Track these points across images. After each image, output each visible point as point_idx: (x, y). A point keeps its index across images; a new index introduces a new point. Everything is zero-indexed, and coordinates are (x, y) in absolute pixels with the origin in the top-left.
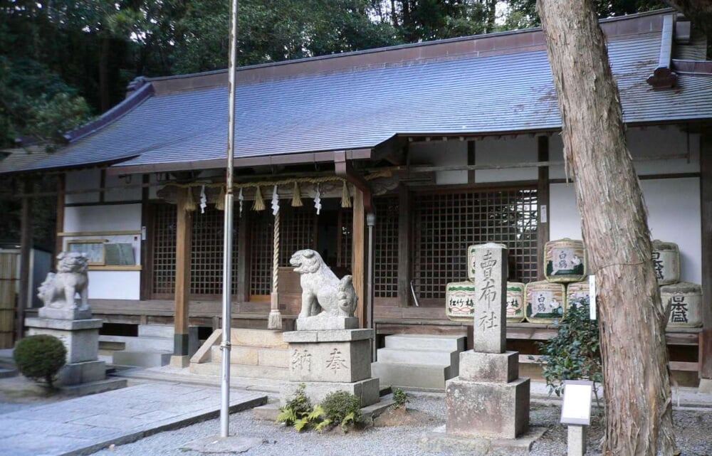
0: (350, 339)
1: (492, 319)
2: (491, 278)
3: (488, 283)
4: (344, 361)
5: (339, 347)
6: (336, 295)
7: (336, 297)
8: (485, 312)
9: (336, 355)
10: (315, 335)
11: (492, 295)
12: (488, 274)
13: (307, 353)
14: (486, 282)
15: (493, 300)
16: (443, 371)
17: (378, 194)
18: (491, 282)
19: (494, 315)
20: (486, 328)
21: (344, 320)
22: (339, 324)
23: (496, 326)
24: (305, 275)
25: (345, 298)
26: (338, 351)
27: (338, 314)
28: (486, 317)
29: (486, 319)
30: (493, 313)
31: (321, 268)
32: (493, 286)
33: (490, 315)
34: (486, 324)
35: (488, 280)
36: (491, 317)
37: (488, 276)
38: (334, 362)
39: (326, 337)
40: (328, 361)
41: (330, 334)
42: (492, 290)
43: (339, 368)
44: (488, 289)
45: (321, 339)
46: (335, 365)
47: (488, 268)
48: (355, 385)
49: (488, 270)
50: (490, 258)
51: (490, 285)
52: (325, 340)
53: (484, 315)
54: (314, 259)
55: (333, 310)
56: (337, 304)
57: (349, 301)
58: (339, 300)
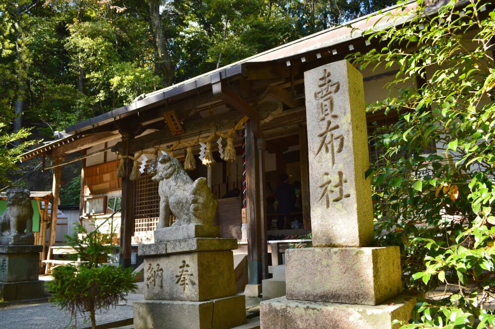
0: (194, 248)
1: (340, 184)
2: (333, 113)
3: (329, 123)
4: (192, 275)
5: (187, 259)
6: (187, 199)
7: (187, 202)
8: (327, 174)
9: (185, 268)
10: (164, 246)
11: (336, 144)
12: (328, 107)
13: (160, 268)
14: (325, 123)
15: (340, 151)
17: (265, 121)
18: (332, 120)
19: (344, 177)
20: (331, 200)
21: (194, 228)
22: (189, 233)
23: (348, 196)
24: (161, 182)
26: (186, 263)
27: (189, 221)
28: (329, 182)
29: (330, 187)
30: (340, 174)
31: (176, 173)
32: (337, 127)
33: (335, 179)
34: (330, 195)
35: (328, 118)
36: (338, 181)
37: (329, 111)
38: (183, 276)
39: (174, 248)
40: (177, 276)
41: (178, 243)
42: (336, 133)
43: (187, 284)
44: (329, 134)
45: (169, 251)
46: (184, 281)
47: (326, 97)
48: (200, 305)
49: (327, 103)
50: (330, 81)
51: (332, 126)
52: (174, 251)
53: (326, 178)
54: (168, 164)
55: (185, 217)
56: (188, 210)
57: (200, 206)
58: (190, 204)
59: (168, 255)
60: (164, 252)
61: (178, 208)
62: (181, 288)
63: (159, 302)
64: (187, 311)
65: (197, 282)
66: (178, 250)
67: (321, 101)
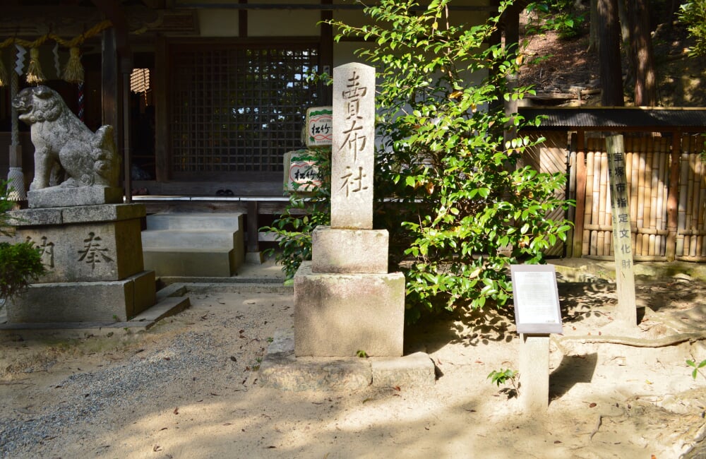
0: (113, 217)
1: (360, 178)
2: (359, 115)
3: (354, 122)
4: (106, 250)
5: (98, 231)
6: (89, 153)
7: (89, 157)
8: (348, 167)
9: (94, 242)
10: (58, 214)
11: (359, 142)
12: (355, 108)
13: (47, 242)
14: (350, 121)
15: (362, 149)
16: (228, 256)
17: (136, 33)
18: (357, 120)
19: (363, 172)
20: (350, 191)
21: (103, 192)
22: (95, 197)
23: (366, 188)
24: (38, 124)
25: (102, 158)
26: (96, 236)
27: (92, 182)
28: (350, 175)
29: (350, 179)
30: (361, 169)
31: (63, 114)
32: (361, 128)
33: (356, 173)
34: (350, 186)
35: (354, 118)
36: (358, 175)
37: (355, 112)
38: (89, 252)
39: (76, 216)
40: (80, 252)
41: (83, 211)
42: (360, 133)
43: (98, 261)
44: (353, 133)
45: (68, 220)
46: (92, 257)
47: (354, 98)
48: (125, 285)
49: (354, 103)
50: (358, 84)
51: (357, 125)
52: (75, 220)
53: (348, 171)
54: (51, 101)
55: (84, 176)
56: (91, 166)
57: (109, 163)
58: (95, 161)
59: (63, 226)
60: (58, 222)
61: (76, 164)
62: (89, 266)
63: (53, 285)
64: (105, 293)
65: (114, 258)
66: (83, 218)
67: (349, 100)
